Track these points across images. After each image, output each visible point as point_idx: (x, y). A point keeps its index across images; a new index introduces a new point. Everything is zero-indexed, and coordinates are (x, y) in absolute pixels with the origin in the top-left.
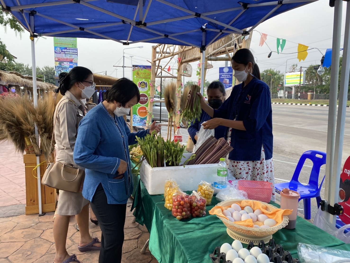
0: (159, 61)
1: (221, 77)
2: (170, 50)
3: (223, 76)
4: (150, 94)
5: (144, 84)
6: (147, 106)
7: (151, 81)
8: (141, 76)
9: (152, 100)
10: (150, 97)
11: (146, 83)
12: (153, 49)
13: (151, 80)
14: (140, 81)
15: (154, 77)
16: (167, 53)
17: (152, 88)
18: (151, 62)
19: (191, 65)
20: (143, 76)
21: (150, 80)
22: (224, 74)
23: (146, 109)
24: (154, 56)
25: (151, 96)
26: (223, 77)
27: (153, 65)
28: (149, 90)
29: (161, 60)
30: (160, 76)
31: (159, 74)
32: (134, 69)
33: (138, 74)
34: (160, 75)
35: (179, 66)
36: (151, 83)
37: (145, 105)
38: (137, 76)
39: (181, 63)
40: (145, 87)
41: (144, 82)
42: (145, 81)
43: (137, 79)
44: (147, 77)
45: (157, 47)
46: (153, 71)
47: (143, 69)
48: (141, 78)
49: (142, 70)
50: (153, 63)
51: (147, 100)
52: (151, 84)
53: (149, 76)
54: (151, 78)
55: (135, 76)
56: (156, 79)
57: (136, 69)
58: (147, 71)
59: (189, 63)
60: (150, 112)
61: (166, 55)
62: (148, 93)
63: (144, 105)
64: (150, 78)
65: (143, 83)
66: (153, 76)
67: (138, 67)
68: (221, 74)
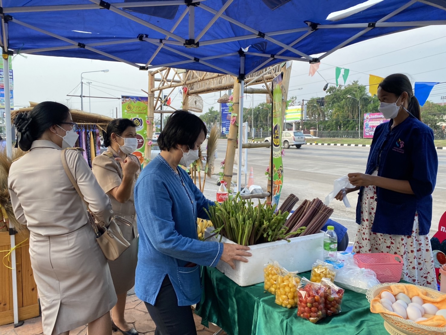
0: (159, 91)
1: (224, 113)
2: (180, 78)
3: (226, 110)
4: (147, 135)
5: (138, 121)
6: (143, 150)
7: (148, 118)
8: (134, 110)
9: (150, 143)
10: (146, 138)
11: (141, 119)
12: (150, 75)
13: (149, 116)
14: (133, 117)
15: (152, 113)
16: (173, 81)
17: (150, 127)
18: (148, 92)
19: (201, 97)
20: (137, 111)
21: (146, 116)
22: (227, 108)
23: (141, 155)
24: (152, 85)
25: (148, 138)
26: (226, 113)
27: (151, 97)
28: (146, 129)
29: (163, 90)
30: (160, 111)
31: (158, 108)
32: (124, 101)
33: (129, 107)
34: (160, 109)
35: (185, 98)
36: (148, 120)
37: (140, 150)
38: (128, 111)
39: (187, 94)
40: (140, 126)
41: (138, 119)
42: (139, 117)
43: (129, 114)
44: (142, 112)
45: (158, 72)
46: (150, 104)
47: (136, 101)
48: (133, 112)
49: (134, 102)
50: (150, 93)
51: (143, 142)
52: (148, 122)
53: (145, 111)
54: (149, 113)
55: (126, 111)
56: (154, 113)
57: (126, 101)
58: (142, 104)
59: (199, 95)
60: (147, 159)
61: (173, 83)
62: (145, 133)
63: (138, 150)
64: (146, 113)
65: (136, 119)
66: (150, 111)
67: (130, 98)
68: (224, 108)
